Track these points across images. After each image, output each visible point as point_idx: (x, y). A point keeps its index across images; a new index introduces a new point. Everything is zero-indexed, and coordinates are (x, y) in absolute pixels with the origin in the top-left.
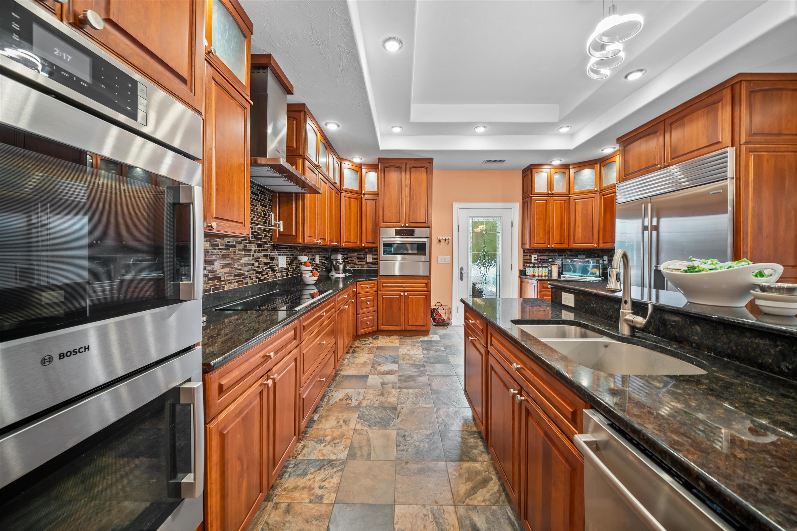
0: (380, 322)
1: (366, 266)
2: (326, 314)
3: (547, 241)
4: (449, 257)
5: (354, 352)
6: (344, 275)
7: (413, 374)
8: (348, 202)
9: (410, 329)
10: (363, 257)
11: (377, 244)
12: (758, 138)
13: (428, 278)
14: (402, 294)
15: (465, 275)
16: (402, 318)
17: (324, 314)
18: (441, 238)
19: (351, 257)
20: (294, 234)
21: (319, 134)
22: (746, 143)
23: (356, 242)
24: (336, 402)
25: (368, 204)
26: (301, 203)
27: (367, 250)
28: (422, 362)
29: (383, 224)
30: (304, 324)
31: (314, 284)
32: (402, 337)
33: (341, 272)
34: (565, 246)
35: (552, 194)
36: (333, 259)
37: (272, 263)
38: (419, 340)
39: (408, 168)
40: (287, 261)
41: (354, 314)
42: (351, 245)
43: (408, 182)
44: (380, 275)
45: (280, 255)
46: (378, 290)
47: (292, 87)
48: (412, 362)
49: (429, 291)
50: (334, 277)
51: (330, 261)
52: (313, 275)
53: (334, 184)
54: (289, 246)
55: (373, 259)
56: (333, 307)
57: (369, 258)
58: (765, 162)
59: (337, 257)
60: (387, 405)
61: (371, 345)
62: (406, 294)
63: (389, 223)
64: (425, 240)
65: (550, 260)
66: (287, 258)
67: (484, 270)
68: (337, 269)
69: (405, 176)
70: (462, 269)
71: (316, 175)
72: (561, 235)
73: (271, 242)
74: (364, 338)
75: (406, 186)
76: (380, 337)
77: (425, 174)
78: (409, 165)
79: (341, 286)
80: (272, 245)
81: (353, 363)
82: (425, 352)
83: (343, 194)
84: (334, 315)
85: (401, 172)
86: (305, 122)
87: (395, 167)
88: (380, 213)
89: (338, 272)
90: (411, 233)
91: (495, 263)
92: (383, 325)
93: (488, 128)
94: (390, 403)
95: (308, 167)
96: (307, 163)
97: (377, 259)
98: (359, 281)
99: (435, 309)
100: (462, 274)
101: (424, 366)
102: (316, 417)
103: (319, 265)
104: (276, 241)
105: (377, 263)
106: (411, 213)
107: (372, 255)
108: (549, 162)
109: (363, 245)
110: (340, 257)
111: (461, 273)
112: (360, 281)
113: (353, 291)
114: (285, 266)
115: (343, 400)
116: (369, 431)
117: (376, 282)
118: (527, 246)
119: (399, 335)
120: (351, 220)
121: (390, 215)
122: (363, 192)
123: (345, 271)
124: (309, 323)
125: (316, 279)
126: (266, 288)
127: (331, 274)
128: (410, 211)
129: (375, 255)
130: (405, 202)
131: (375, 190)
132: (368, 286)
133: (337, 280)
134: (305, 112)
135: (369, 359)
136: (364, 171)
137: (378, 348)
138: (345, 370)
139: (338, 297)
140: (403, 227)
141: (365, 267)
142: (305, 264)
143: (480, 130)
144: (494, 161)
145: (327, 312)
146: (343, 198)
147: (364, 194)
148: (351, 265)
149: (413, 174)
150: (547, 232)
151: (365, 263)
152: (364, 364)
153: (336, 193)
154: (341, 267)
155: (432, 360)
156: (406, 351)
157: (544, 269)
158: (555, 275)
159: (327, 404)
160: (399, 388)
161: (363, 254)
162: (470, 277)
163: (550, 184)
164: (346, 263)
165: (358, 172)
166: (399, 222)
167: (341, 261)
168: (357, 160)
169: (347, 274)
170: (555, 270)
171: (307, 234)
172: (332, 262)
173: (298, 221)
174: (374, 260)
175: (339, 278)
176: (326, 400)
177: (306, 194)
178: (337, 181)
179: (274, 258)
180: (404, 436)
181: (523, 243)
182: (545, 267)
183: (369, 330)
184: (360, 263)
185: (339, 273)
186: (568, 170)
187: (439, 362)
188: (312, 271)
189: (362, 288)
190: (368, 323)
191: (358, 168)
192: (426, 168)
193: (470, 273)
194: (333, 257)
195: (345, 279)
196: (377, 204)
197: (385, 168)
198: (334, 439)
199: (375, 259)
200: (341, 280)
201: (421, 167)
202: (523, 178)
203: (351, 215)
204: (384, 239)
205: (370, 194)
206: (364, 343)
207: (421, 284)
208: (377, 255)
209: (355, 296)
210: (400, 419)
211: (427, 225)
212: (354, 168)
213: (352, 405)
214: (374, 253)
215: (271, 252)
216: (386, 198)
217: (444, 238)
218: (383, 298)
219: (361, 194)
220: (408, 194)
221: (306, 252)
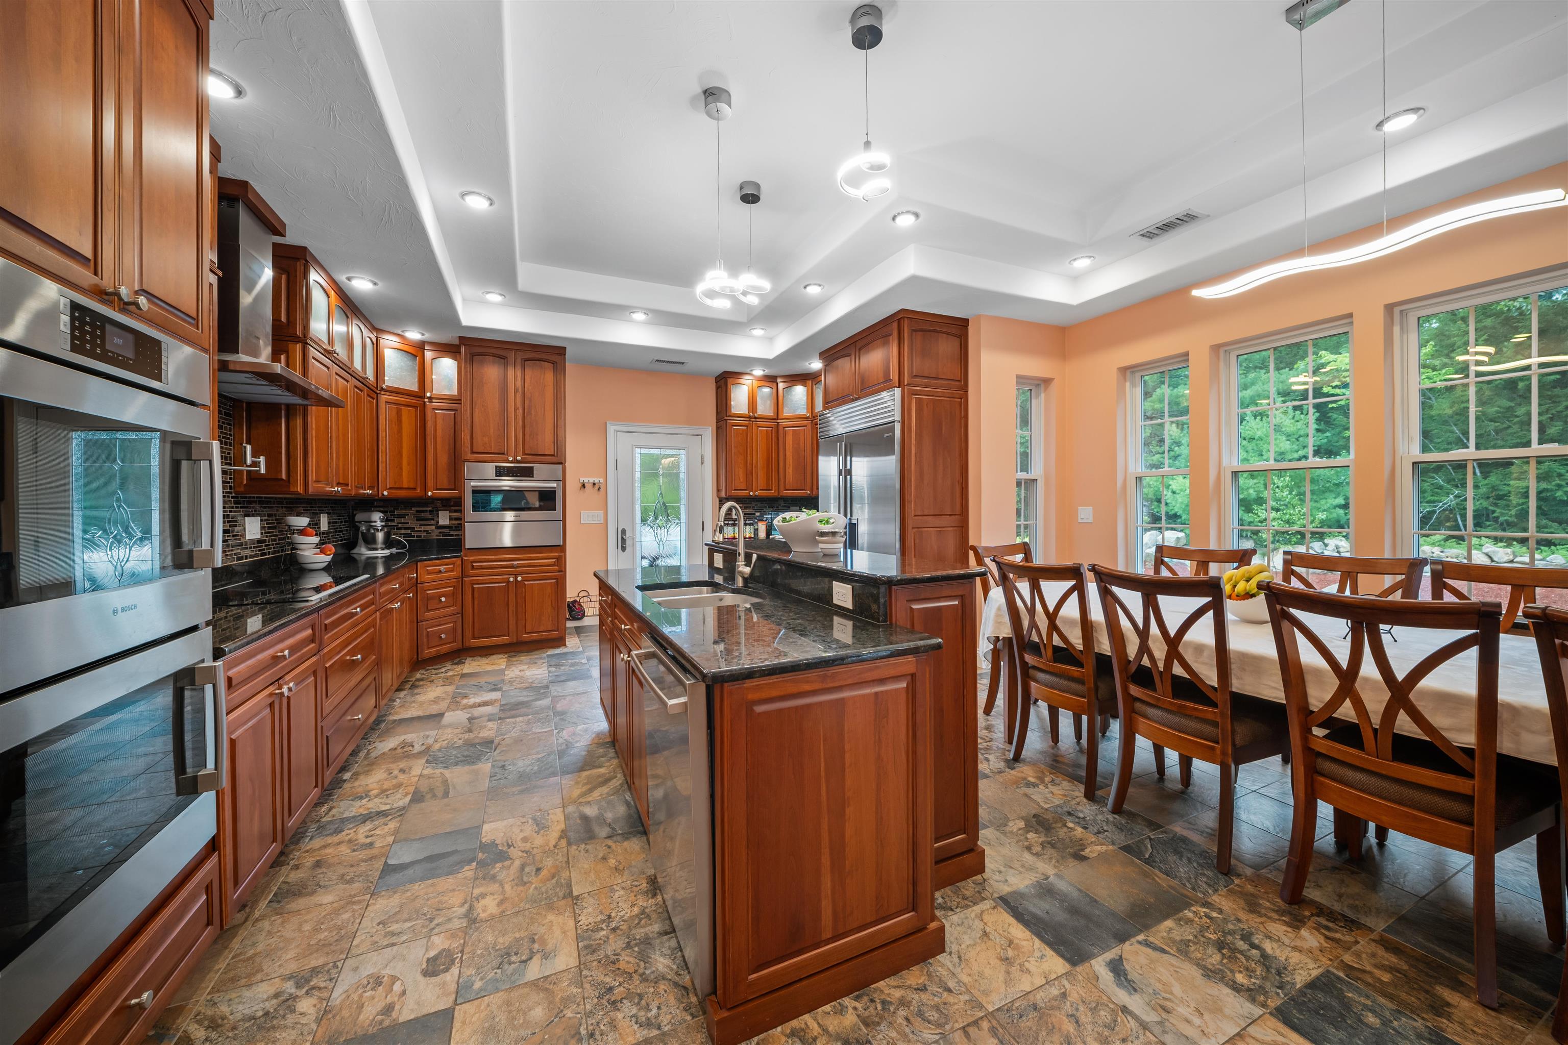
0: (468, 633)
1: (437, 532)
2: (362, 611)
3: (749, 487)
4: (601, 513)
5: (414, 686)
6: (386, 552)
7: (526, 699)
8: (394, 413)
9: (527, 640)
10: (431, 517)
11: (460, 492)
12: (919, 380)
13: (561, 548)
14: (511, 579)
15: (628, 542)
16: (512, 622)
17: (358, 609)
18: (586, 481)
19: (403, 516)
20: (284, 477)
21: (332, 294)
22: (909, 385)
23: (415, 489)
24: (384, 754)
25: (438, 418)
26: (299, 422)
27: (439, 504)
28: (545, 683)
29: (470, 456)
30: (327, 622)
31: (324, 569)
32: (513, 654)
33: (380, 546)
34: (773, 493)
35: (755, 418)
36: (360, 522)
37: (233, 531)
38: (545, 655)
39: (519, 360)
40: (262, 528)
41: (412, 622)
42: (402, 494)
43: (519, 383)
44: (467, 547)
45: (248, 516)
46: (463, 575)
47: (283, 225)
48: (527, 685)
49: (562, 571)
50: (363, 558)
51: (354, 526)
52: (323, 552)
53: (363, 381)
54: (266, 498)
55: (451, 519)
56: (372, 603)
57: (444, 519)
58: (925, 407)
59: (370, 517)
60: (477, 741)
61: (450, 673)
62: (519, 579)
63: (483, 455)
64: (555, 485)
65: (757, 514)
66: (261, 520)
67: (662, 533)
68: (370, 541)
69: (513, 374)
70: (624, 532)
71: (328, 368)
72: (768, 479)
73: (231, 493)
74: (436, 665)
75: (516, 391)
76: (468, 660)
77: (552, 373)
78: (520, 356)
79: (380, 571)
80: (233, 497)
81: (414, 702)
82: (553, 669)
83: (384, 397)
84: (374, 616)
85: (506, 366)
86: (306, 275)
87: (494, 355)
88: (465, 436)
89: (374, 546)
90: (527, 473)
91: (677, 521)
92: (474, 638)
93: (650, 315)
94: (482, 738)
95: (314, 358)
96: (313, 352)
97: (460, 519)
98: (421, 561)
99: (575, 601)
100: (624, 541)
101: (547, 687)
102: (347, 776)
103: (328, 533)
104: (242, 489)
105: (460, 527)
106: (527, 437)
107: (450, 511)
108: (748, 371)
109: (430, 494)
110: (377, 518)
111: (622, 538)
112: (425, 560)
113: (410, 579)
114: (258, 536)
115: (396, 749)
116: (447, 773)
117: (458, 561)
118: (723, 495)
119: (506, 653)
120: (401, 447)
121: (486, 439)
122: (428, 394)
123: (388, 544)
124: (333, 622)
125: (328, 558)
126: (224, 577)
127: (355, 551)
128: (524, 435)
129: (456, 511)
130: (516, 419)
131: (455, 392)
132: (442, 568)
133: (370, 565)
134: (307, 261)
135: (446, 692)
136: (428, 355)
137: (463, 676)
138: (396, 713)
139: (381, 585)
140: (511, 462)
141: (435, 535)
142: (303, 532)
143: (639, 316)
144: (668, 362)
145: (363, 608)
146: (382, 405)
147: (430, 398)
148: (403, 531)
149: (528, 372)
150: (749, 474)
151: (433, 527)
152: (436, 701)
153: (368, 395)
154: (380, 536)
155: (562, 678)
156: (519, 673)
157: (748, 527)
158: (762, 535)
159: (365, 758)
160: (500, 719)
161: (430, 511)
162: (638, 545)
163: (752, 404)
164: (393, 527)
165: (415, 356)
166: (503, 454)
167: (379, 524)
168: (414, 335)
169: (394, 550)
170: (762, 528)
171: (312, 476)
172: (357, 529)
173: (292, 453)
174: (454, 522)
175: (377, 558)
176: (362, 754)
177: (310, 407)
178: (370, 374)
179: (236, 521)
180: (503, 766)
181: (718, 490)
182: (750, 524)
183: (445, 648)
184: (423, 528)
185: (376, 549)
186: (775, 384)
187: (574, 679)
188: (317, 546)
189: (429, 573)
190: (443, 636)
191: (416, 351)
192: (554, 363)
193: (638, 539)
194: (359, 517)
195: (388, 560)
196: (458, 419)
197: (473, 355)
198: (383, 791)
199: (456, 519)
200: (380, 561)
201: (544, 361)
202: (717, 388)
203: (401, 437)
204: (473, 483)
205: (441, 398)
206: (434, 672)
207: (547, 559)
208: (460, 511)
209: (414, 588)
210: (497, 751)
211: (557, 458)
212: (406, 348)
213: (415, 751)
214: (453, 508)
215: (231, 511)
216: (476, 411)
217: (591, 481)
218: (473, 589)
219: (424, 397)
220: (519, 405)
221: (301, 510)
